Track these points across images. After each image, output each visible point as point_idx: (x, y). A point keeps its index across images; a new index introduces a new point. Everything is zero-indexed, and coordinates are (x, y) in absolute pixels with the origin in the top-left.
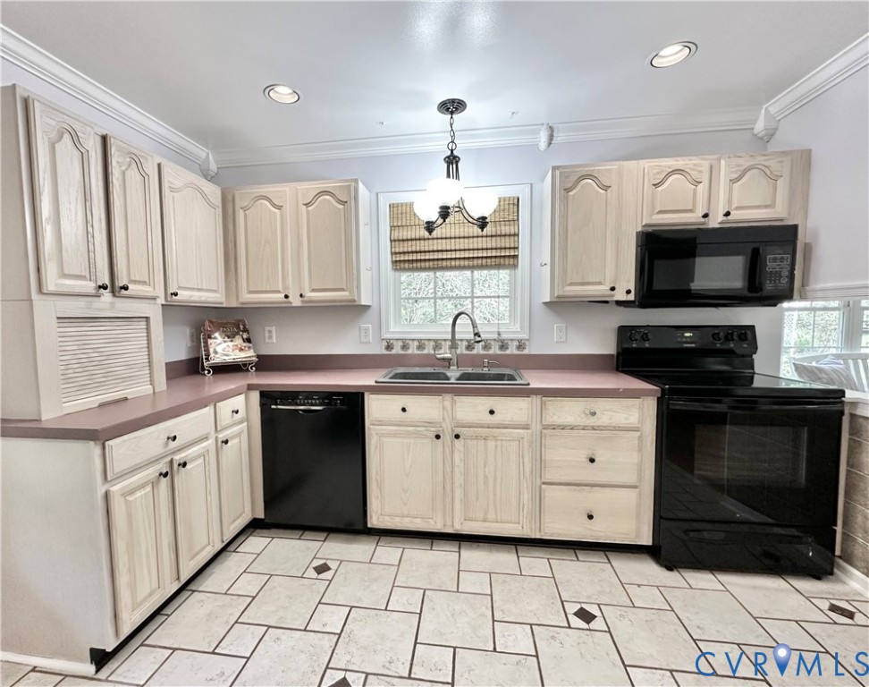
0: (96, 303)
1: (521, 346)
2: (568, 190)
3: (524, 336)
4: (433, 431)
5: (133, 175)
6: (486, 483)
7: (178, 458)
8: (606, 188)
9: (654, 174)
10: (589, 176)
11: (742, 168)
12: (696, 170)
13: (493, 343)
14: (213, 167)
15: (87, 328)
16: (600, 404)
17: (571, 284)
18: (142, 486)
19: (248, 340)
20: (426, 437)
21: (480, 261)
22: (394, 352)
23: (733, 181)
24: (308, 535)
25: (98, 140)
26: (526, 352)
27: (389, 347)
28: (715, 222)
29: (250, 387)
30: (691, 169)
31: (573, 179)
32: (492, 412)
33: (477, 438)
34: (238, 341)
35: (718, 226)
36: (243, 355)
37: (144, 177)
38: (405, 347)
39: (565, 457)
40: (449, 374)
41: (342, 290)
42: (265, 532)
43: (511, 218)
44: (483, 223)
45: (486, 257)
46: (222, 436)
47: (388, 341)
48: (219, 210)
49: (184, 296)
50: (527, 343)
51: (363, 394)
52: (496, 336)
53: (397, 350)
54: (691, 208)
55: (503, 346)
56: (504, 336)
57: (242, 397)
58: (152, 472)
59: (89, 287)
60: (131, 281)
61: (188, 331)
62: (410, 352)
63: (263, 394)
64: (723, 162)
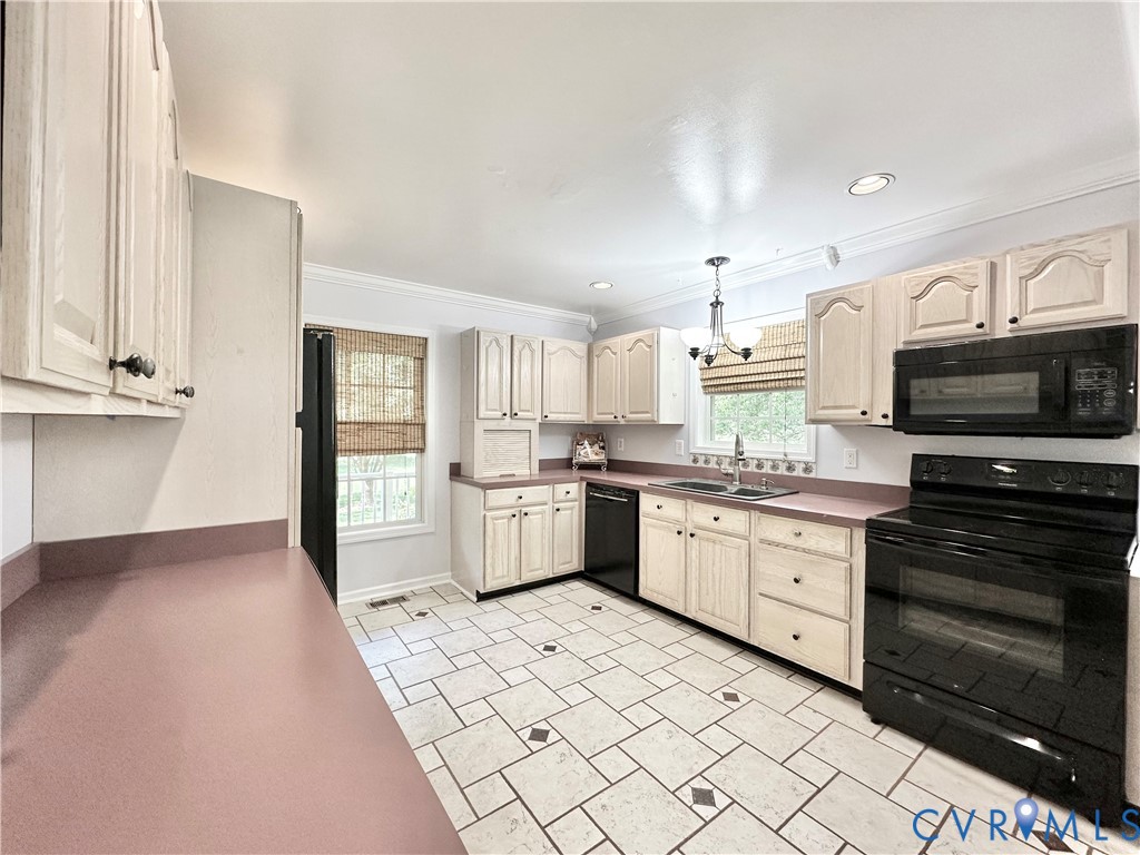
0: (502, 423)
1: (807, 469)
2: (819, 316)
3: (811, 459)
4: (678, 528)
5: (526, 352)
6: (714, 581)
7: (525, 510)
8: (859, 308)
9: (912, 287)
10: (841, 299)
11: (1038, 261)
12: (966, 274)
13: (780, 463)
14: (594, 326)
15: (498, 435)
16: (809, 528)
17: (824, 408)
18: (503, 518)
19: (603, 448)
20: (671, 531)
21: (773, 384)
22: (698, 465)
23: (1025, 279)
24: (608, 592)
25: (509, 339)
26: (812, 475)
27: (695, 461)
28: (1003, 331)
29: (582, 479)
30: (961, 274)
31: (824, 304)
32: (716, 519)
33: (708, 540)
34: (596, 447)
35: (1010, 335)
36: (597, 458)
37: (532, 351)
38: (706, 462)
39: (775, 572)
40: (729, 488)
41: (647, 412)
42: (586, 582)
43: (800, 340)
44: (747, 353)
45: (779, 380)
46: (557, 506)
47: (694, 455)
48: (585, 360)
49: (552, 417)
50: (814, 466)
51: (638, 492)
52: (782, 457)
53: (701, 464)
54: (964, 318)
55: (790, 468)
56: (790, 458)
57: (576, 484)
58: (509, 512)
59: (499, 414)
60: (521, 411)
61: (570, 439)
62: (710, 466)
63: (588, 484)
64: (1008, 257)
